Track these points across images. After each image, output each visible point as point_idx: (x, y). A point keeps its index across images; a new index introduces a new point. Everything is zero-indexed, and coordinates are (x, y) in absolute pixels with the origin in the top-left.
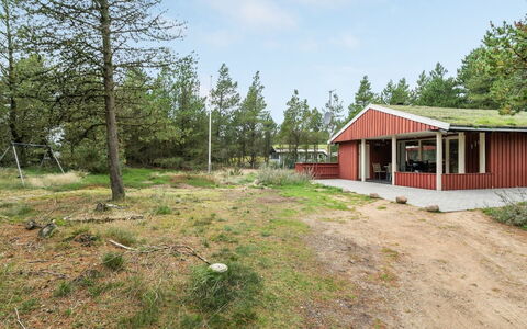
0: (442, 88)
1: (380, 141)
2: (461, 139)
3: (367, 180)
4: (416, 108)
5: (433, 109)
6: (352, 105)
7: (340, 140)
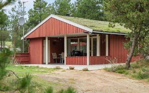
0: (90, 5)
1: (56, 38)
2: (98, 38)
3: (49, 63)
4: (76, 19)
5: (85, 20)
6: (31, 10)
7: (31, 37)
